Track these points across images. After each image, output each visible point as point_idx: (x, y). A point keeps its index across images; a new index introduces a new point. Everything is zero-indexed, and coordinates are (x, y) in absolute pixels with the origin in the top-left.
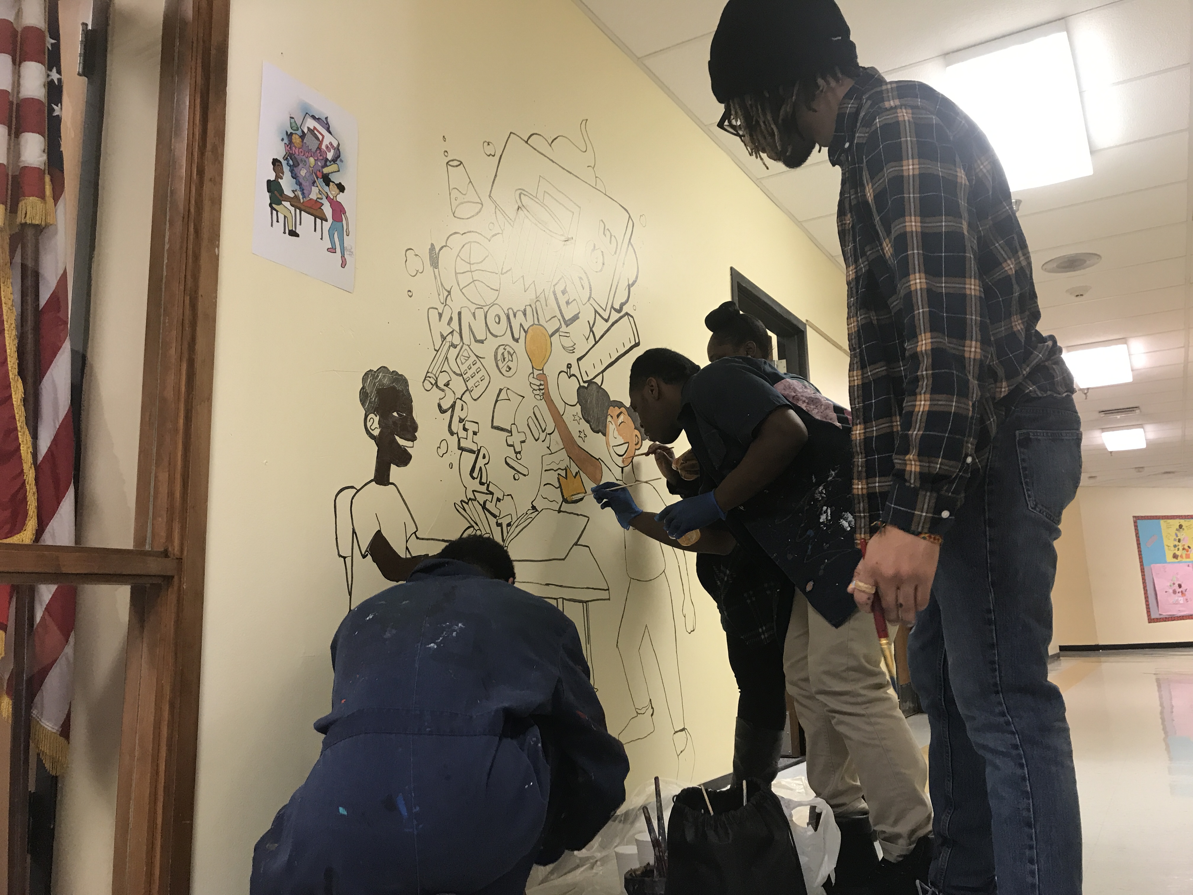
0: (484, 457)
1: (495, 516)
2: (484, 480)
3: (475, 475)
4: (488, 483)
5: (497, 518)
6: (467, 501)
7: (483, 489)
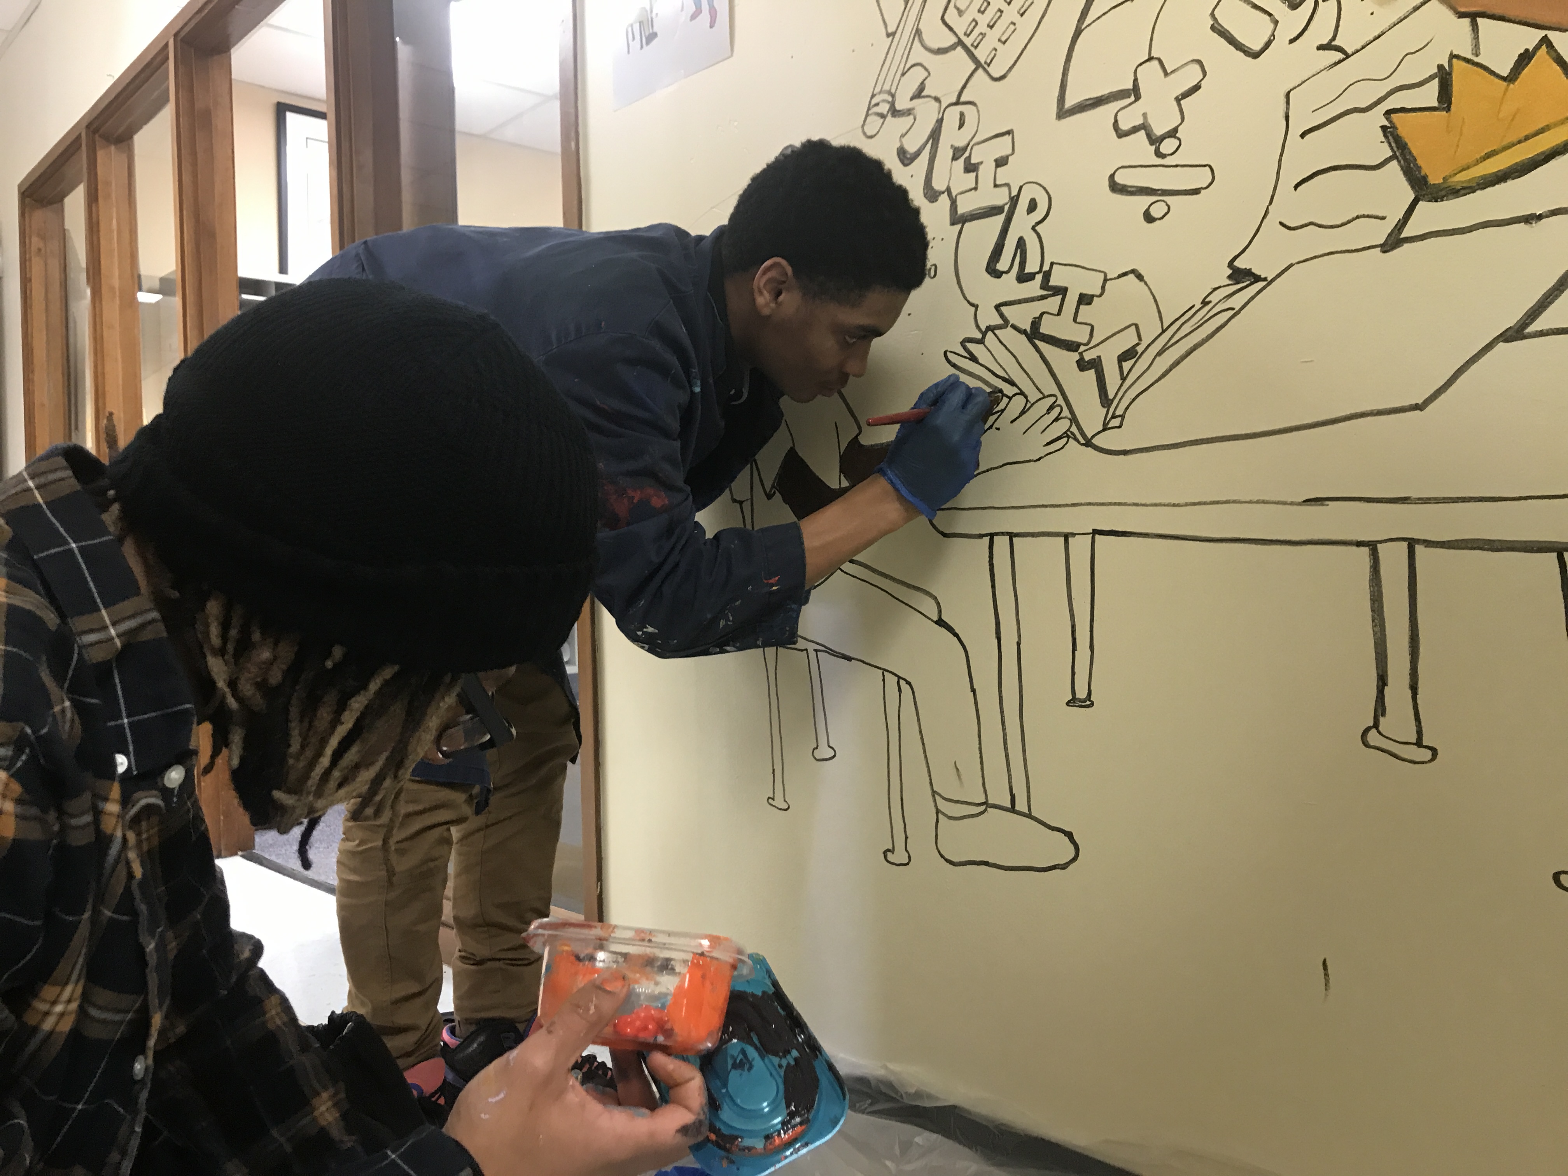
0: (1033, 206)
1: (1071, 346)
2: (1032, 266)
3: (1002, 266)
4: (1046, 268)
5: (1082, 348)
6: (979, 336)
7: (1033, 288)
